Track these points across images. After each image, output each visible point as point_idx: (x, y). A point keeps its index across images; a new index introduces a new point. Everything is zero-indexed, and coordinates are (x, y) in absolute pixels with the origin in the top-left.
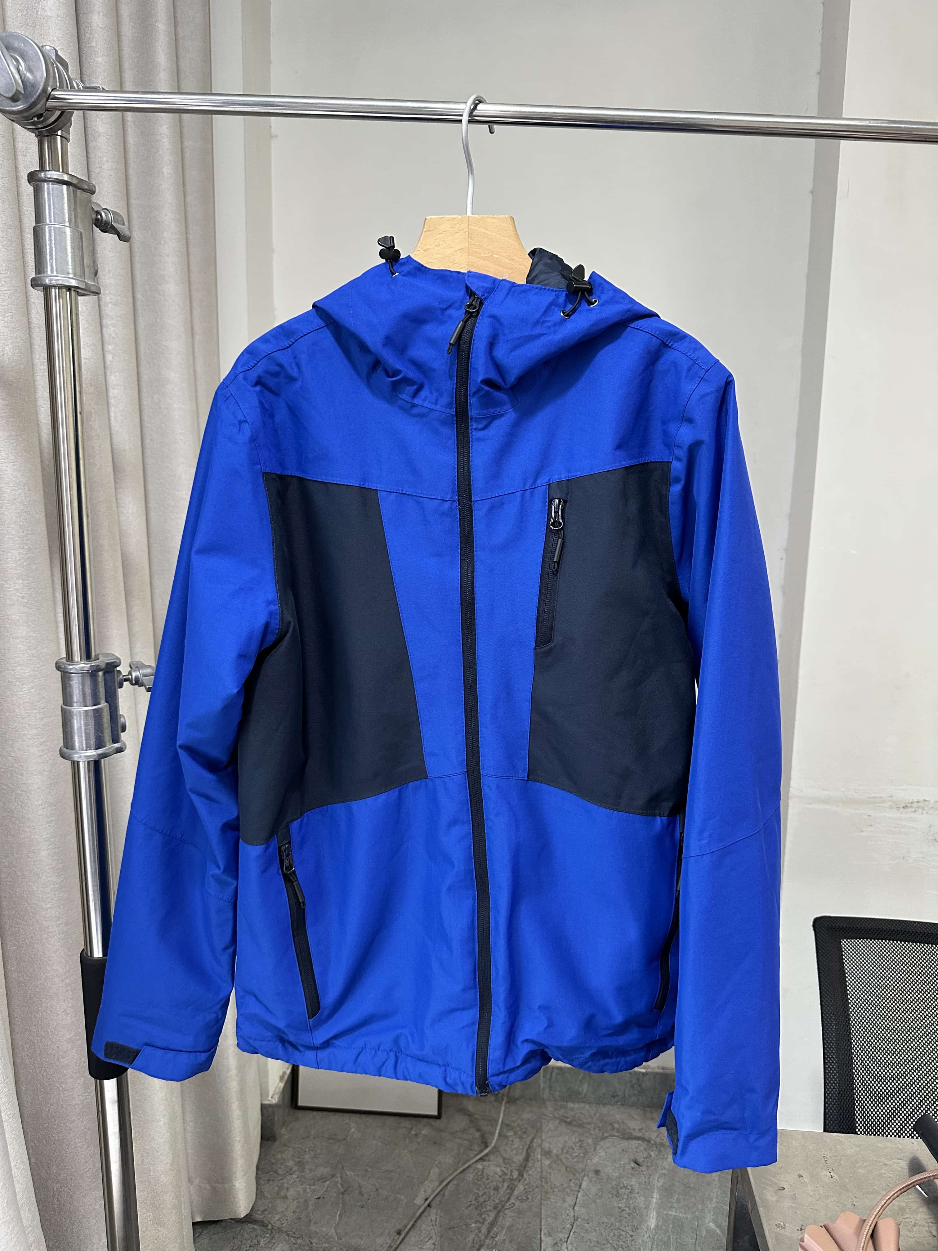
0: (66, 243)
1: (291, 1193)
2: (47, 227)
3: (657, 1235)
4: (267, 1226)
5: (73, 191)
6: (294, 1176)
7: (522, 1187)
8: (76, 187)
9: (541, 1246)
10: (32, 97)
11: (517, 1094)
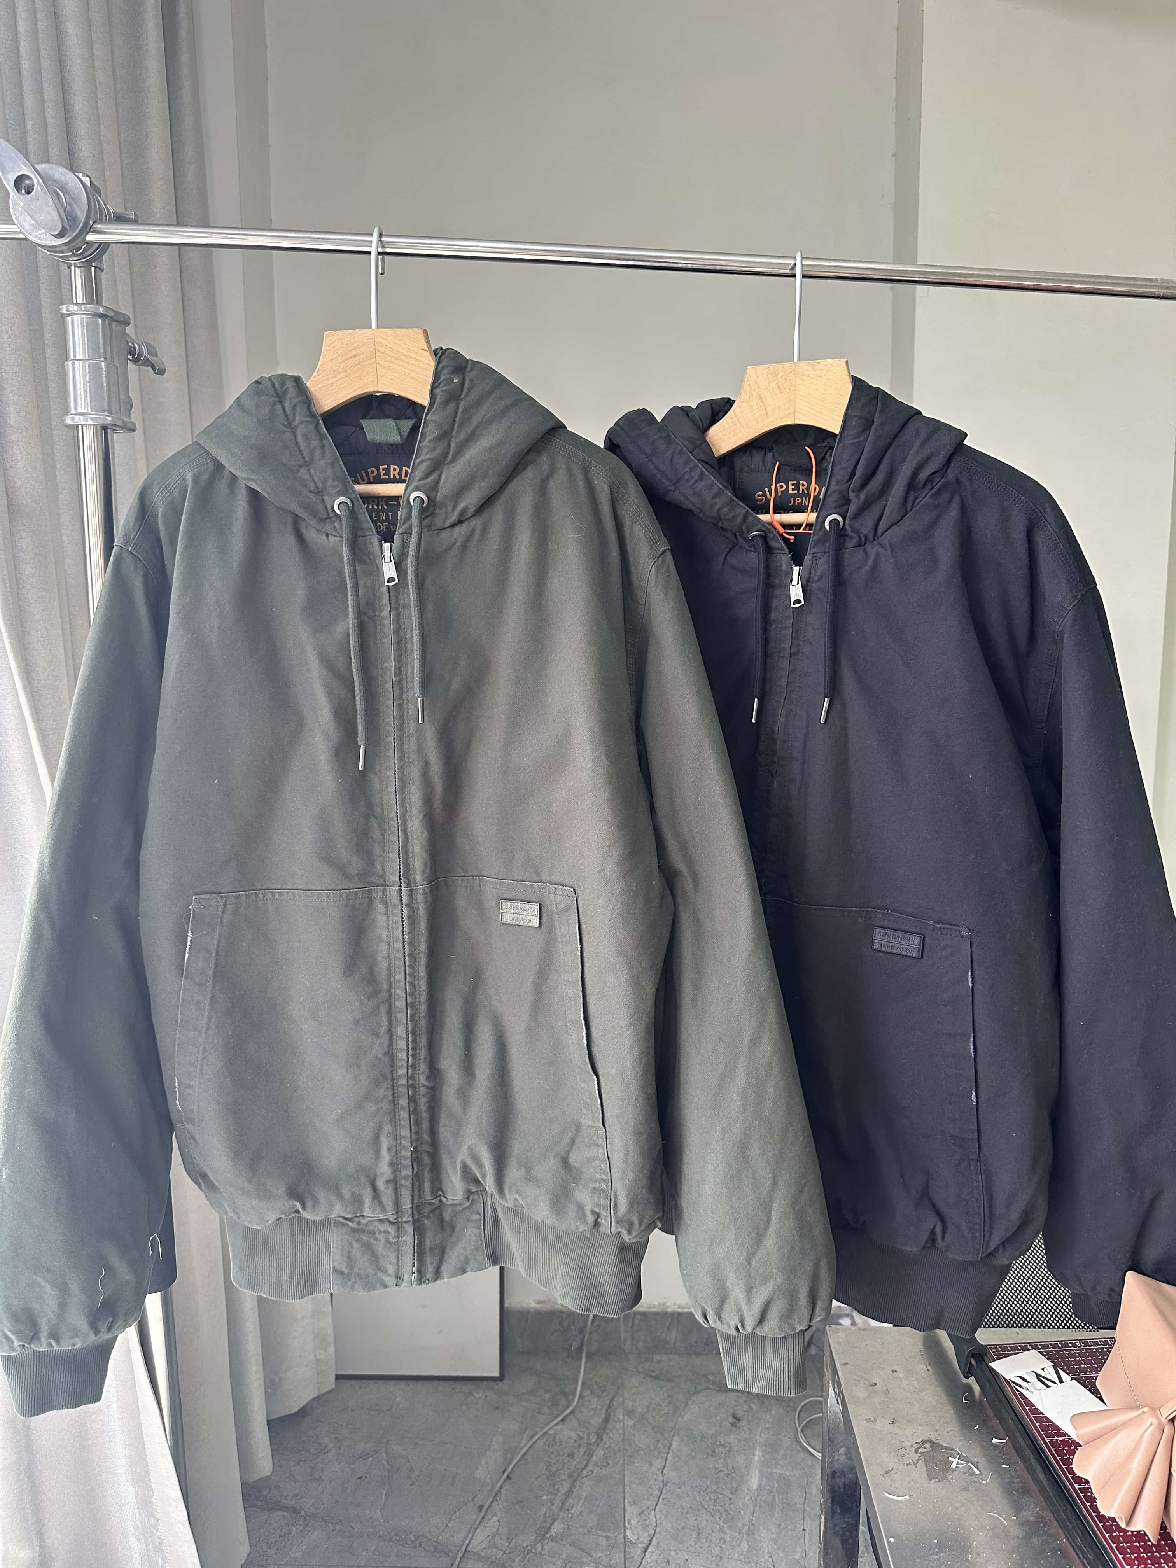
1: (327, 1474)
3: (760, 1497)
4: (300, 1512)
5: (109, 323)
6: (330, 1455)
7: (602, 1452)
8: (112, 319)
9: (625, 1517)
10: (75, 231)
11: (594, 1348)
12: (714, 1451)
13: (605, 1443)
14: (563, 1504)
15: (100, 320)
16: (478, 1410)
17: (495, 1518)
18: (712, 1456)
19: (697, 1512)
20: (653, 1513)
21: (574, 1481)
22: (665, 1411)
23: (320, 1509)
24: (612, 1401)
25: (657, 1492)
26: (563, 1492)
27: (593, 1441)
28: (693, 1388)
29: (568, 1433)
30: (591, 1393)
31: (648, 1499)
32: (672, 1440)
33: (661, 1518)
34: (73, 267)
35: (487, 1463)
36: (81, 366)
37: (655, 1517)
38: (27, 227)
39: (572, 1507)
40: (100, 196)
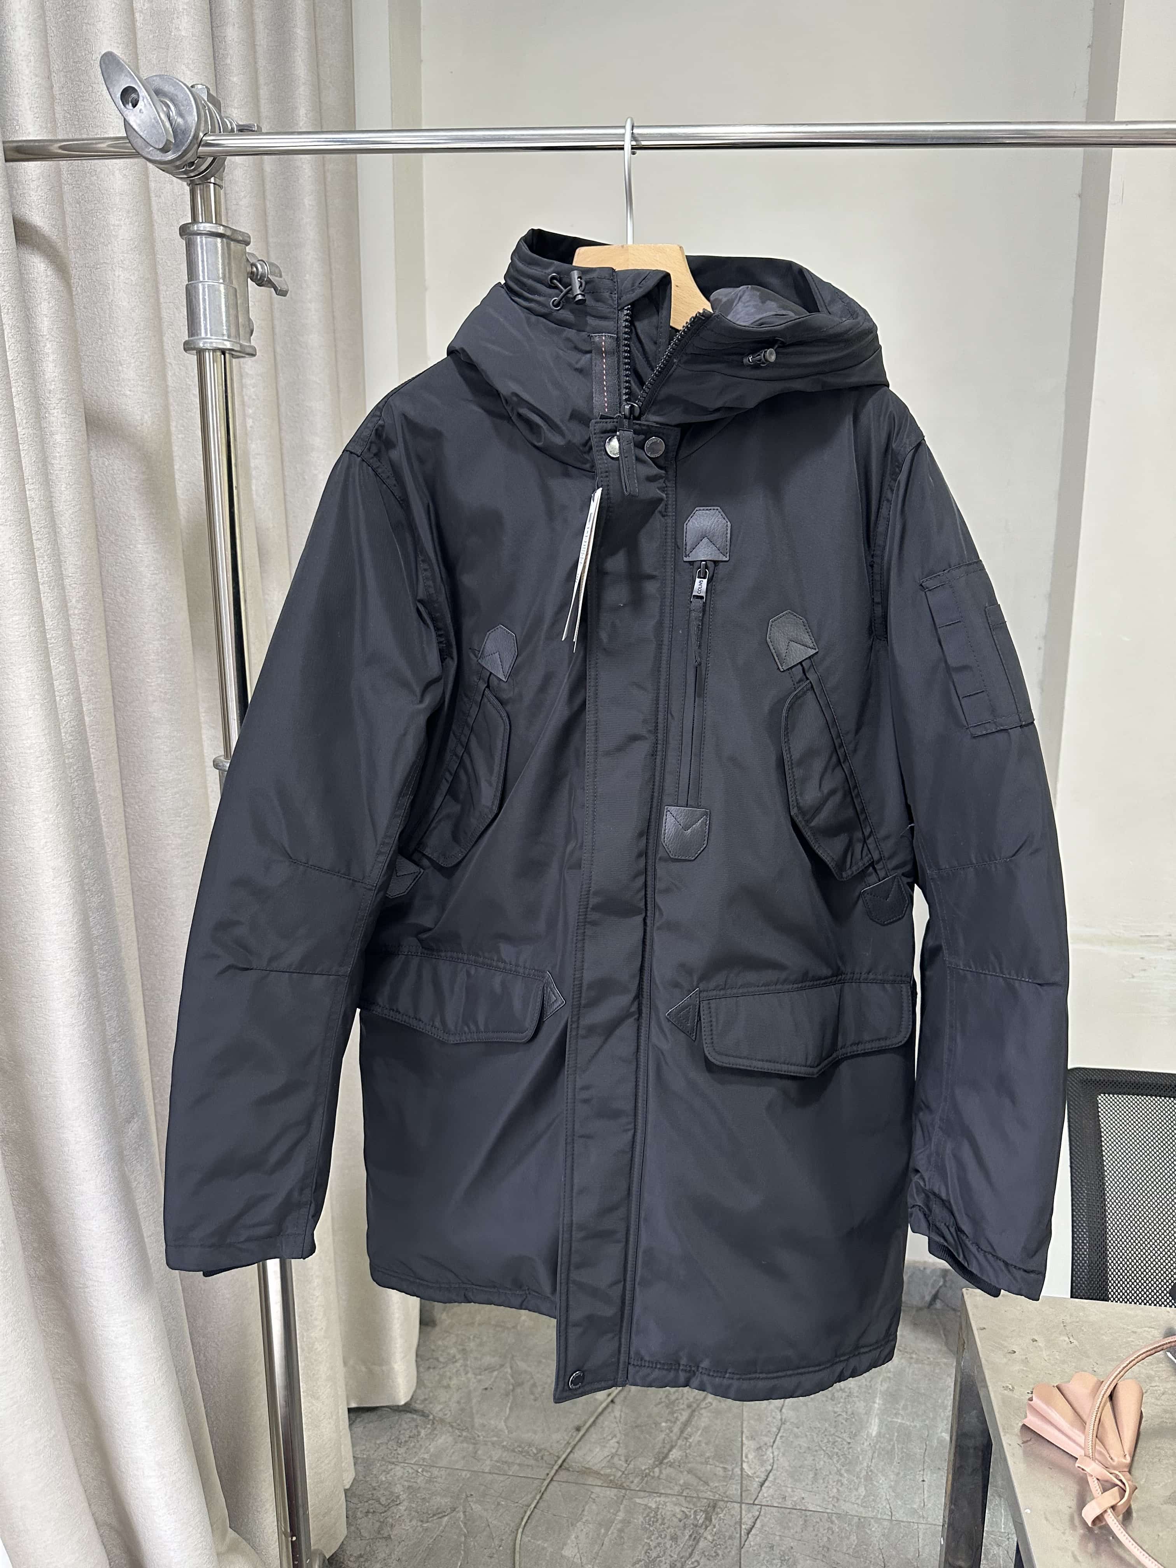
0: (220, 302)
1: (454, 1382)
2: (200, 284)
3: (879, 1444)
4: (428, 1416)
5: (227, 243)
6: (458, 1364)
8: (231, 239)
9: (742, 1450)
10: (184, 145)
14: (682, 1432)
15: (219, 240)
18: (832, 1399)
19: (815, 1453)
20: (770, 1449)
21: (694, 1411)
23: (448, 1415)
25: (775, 1429)
26: (681, 1421)
31: (766, 1435)
33: (778, 1455)
37: (773, 1453)
39: (690, 1436)
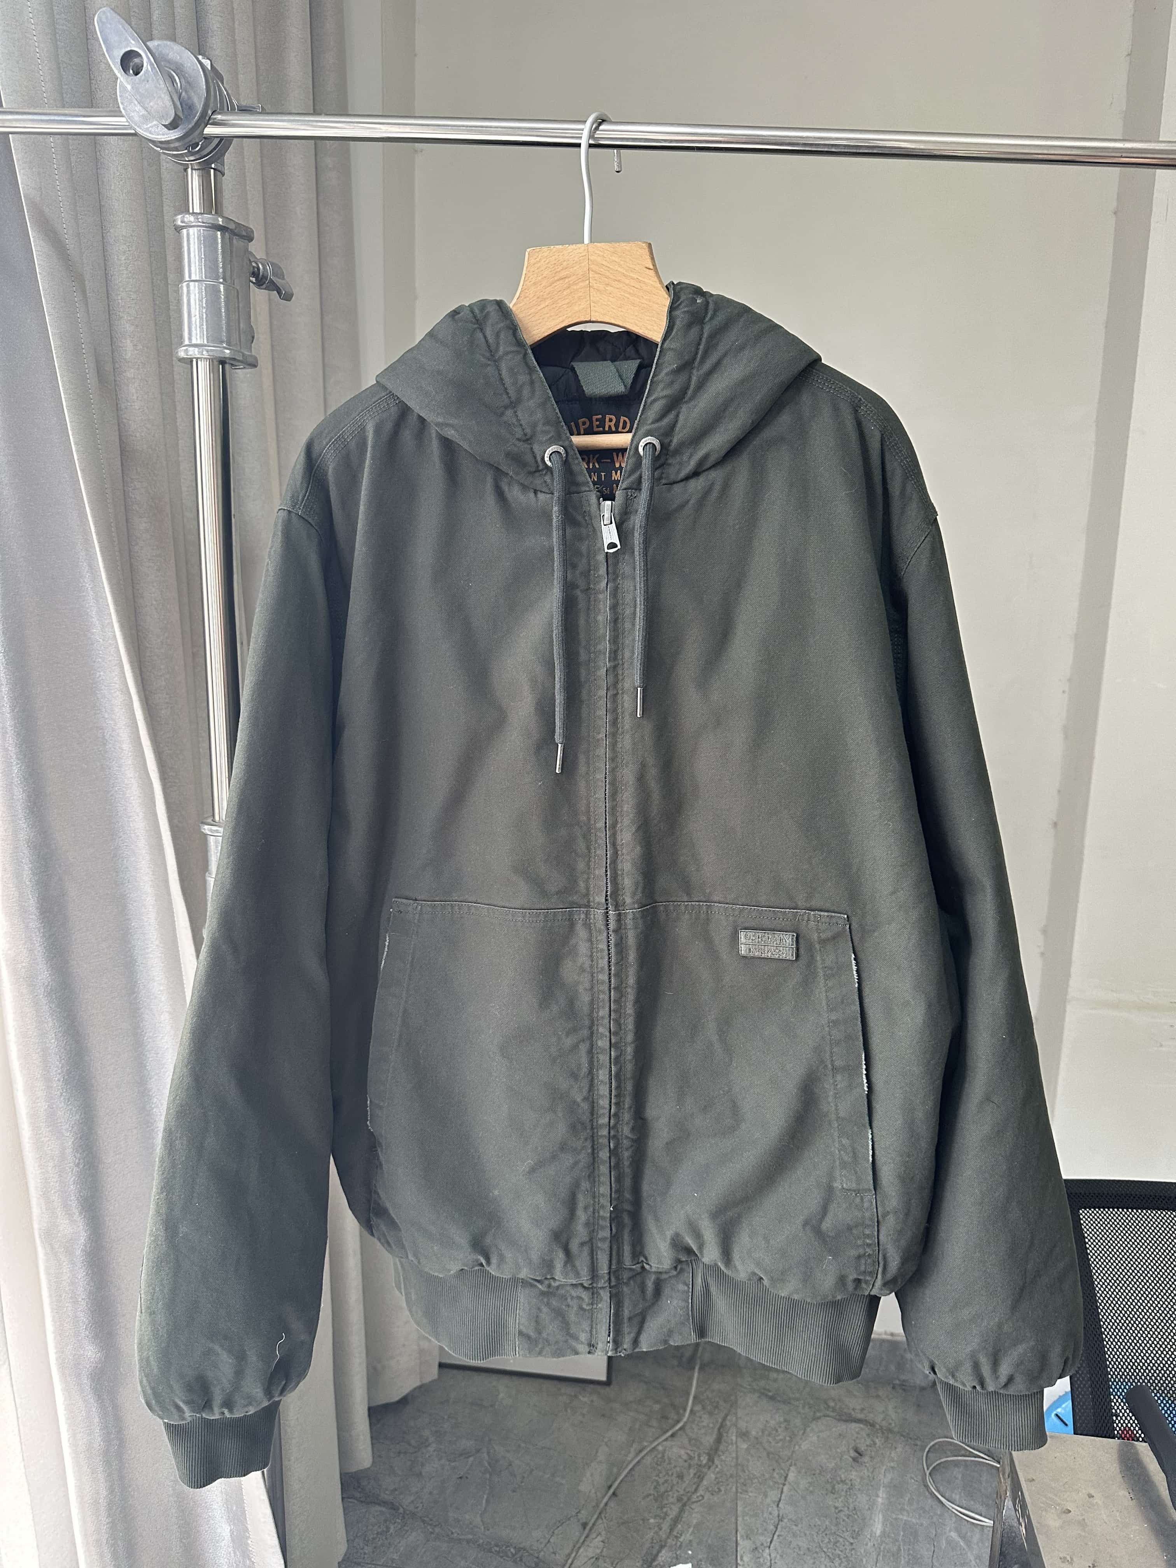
1: (427, 1469)
3: (884, 1545)
4: (398, 1509)
5: (229, 237)
6: (431, 1449)
7: (713, 1476)
8: (233, 233)
9: (737, 1551)
10: (190, 122)
11: (707, 1357)
12: (833, 1488)
13: (717, 1467)
14: (671, 1530)
15: (219, 233)
16: (583, 1415)
17: (599, 1538)
18: (832, 1493)
19: (815, 1555)
20: (767, 1551)
21: (684, 1505)
22: (780, 1437)
23: (420, 1508)
24: (724, 1419)
25: (772, 1527)
26: (671, 1517)
27: (704, 1462)
28: (812, 1413)
29: (677, 1451)
30: (704, 1408)
31: (762, 1534)
32: (789, 1470)
33: (776, 1557)
34: (189, 170)
35: (592, 1475)
36: (197, 288)
37: (770, 1555)
38: (136, 119)
39: (681, 1535)
40: (223, 83)
